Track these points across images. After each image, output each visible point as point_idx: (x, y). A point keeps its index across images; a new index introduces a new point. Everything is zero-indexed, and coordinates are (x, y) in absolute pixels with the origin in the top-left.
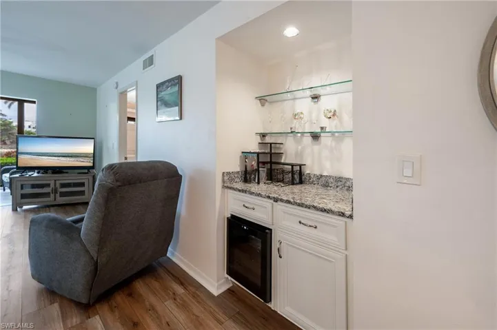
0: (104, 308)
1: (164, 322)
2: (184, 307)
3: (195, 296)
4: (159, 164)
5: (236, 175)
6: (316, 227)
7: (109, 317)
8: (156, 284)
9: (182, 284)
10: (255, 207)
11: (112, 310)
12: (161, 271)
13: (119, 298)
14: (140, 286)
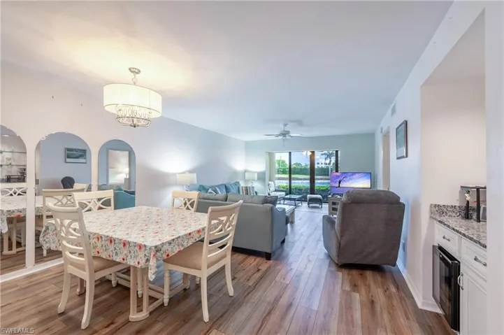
0: (346, 272)
1: (371, 294)
2: (389, 297)
3: (401, 298)
4: (382, 193)
5: (449, 209)
6: (485, 265)
7: (346, 276)
8: (379, 279)
9: (398, 288)
10: (451, 239)
11: (348, 274)
12: (388, 275)
13: (355, 272)
14: (369, 274)
